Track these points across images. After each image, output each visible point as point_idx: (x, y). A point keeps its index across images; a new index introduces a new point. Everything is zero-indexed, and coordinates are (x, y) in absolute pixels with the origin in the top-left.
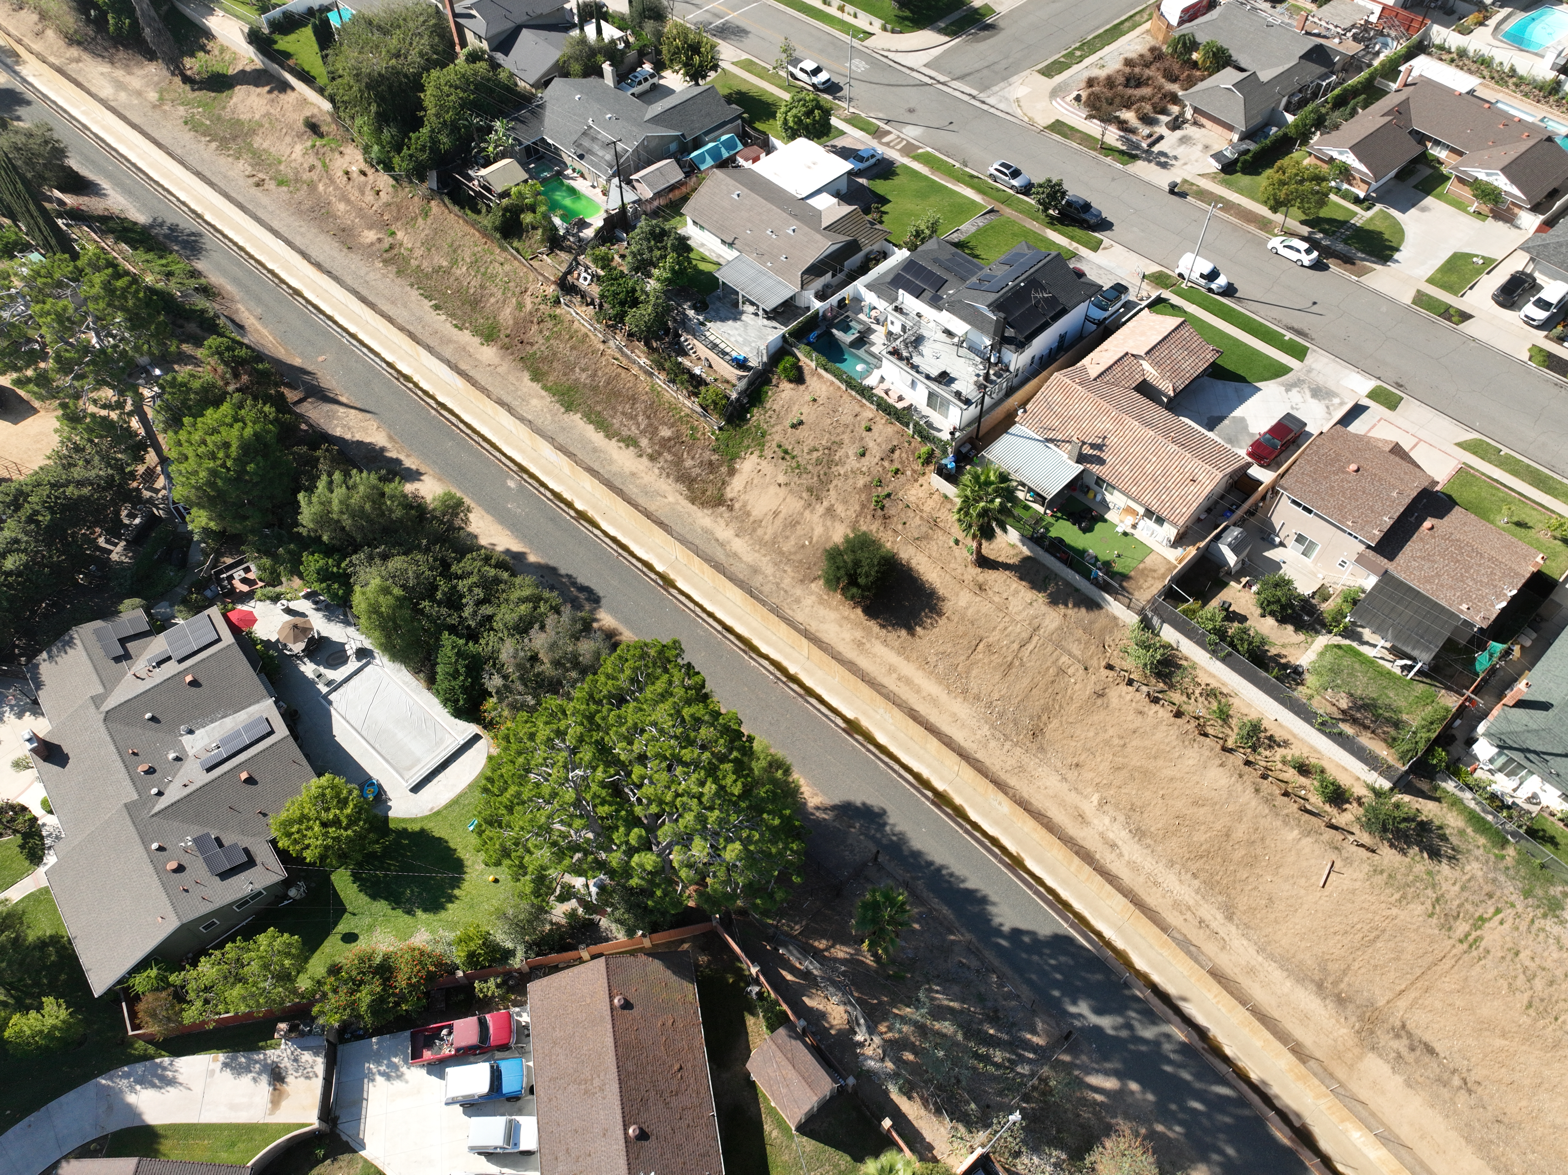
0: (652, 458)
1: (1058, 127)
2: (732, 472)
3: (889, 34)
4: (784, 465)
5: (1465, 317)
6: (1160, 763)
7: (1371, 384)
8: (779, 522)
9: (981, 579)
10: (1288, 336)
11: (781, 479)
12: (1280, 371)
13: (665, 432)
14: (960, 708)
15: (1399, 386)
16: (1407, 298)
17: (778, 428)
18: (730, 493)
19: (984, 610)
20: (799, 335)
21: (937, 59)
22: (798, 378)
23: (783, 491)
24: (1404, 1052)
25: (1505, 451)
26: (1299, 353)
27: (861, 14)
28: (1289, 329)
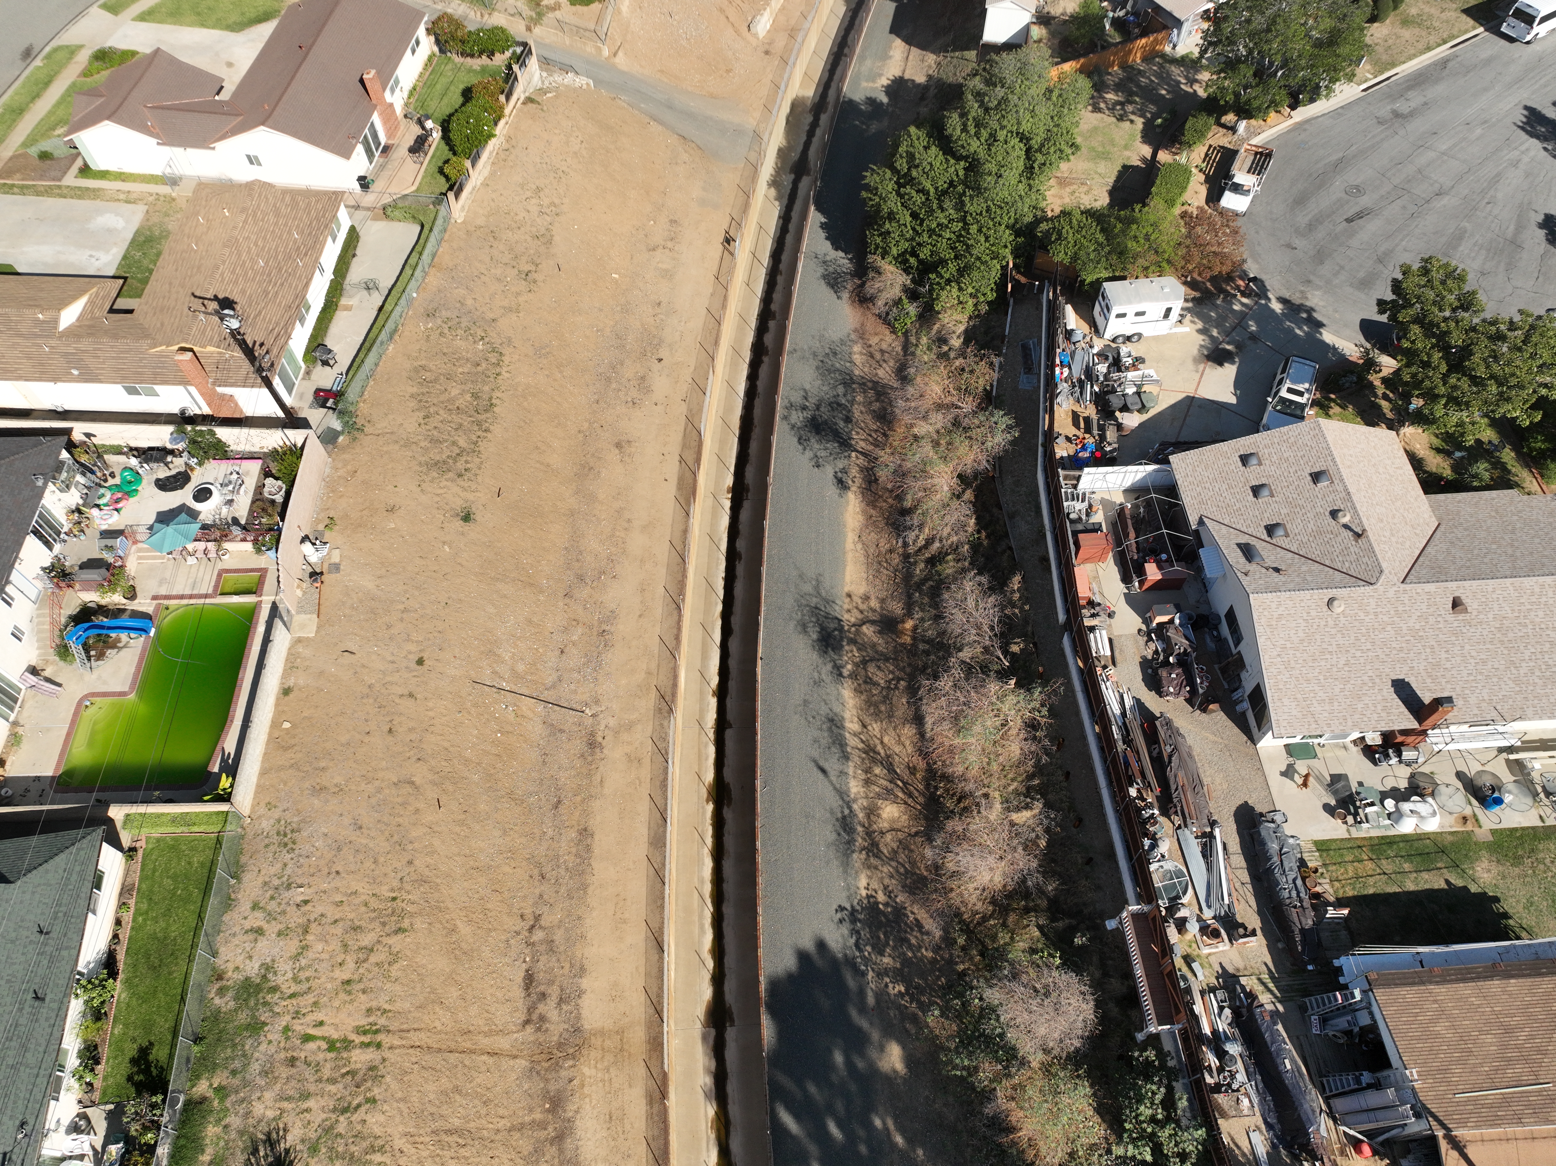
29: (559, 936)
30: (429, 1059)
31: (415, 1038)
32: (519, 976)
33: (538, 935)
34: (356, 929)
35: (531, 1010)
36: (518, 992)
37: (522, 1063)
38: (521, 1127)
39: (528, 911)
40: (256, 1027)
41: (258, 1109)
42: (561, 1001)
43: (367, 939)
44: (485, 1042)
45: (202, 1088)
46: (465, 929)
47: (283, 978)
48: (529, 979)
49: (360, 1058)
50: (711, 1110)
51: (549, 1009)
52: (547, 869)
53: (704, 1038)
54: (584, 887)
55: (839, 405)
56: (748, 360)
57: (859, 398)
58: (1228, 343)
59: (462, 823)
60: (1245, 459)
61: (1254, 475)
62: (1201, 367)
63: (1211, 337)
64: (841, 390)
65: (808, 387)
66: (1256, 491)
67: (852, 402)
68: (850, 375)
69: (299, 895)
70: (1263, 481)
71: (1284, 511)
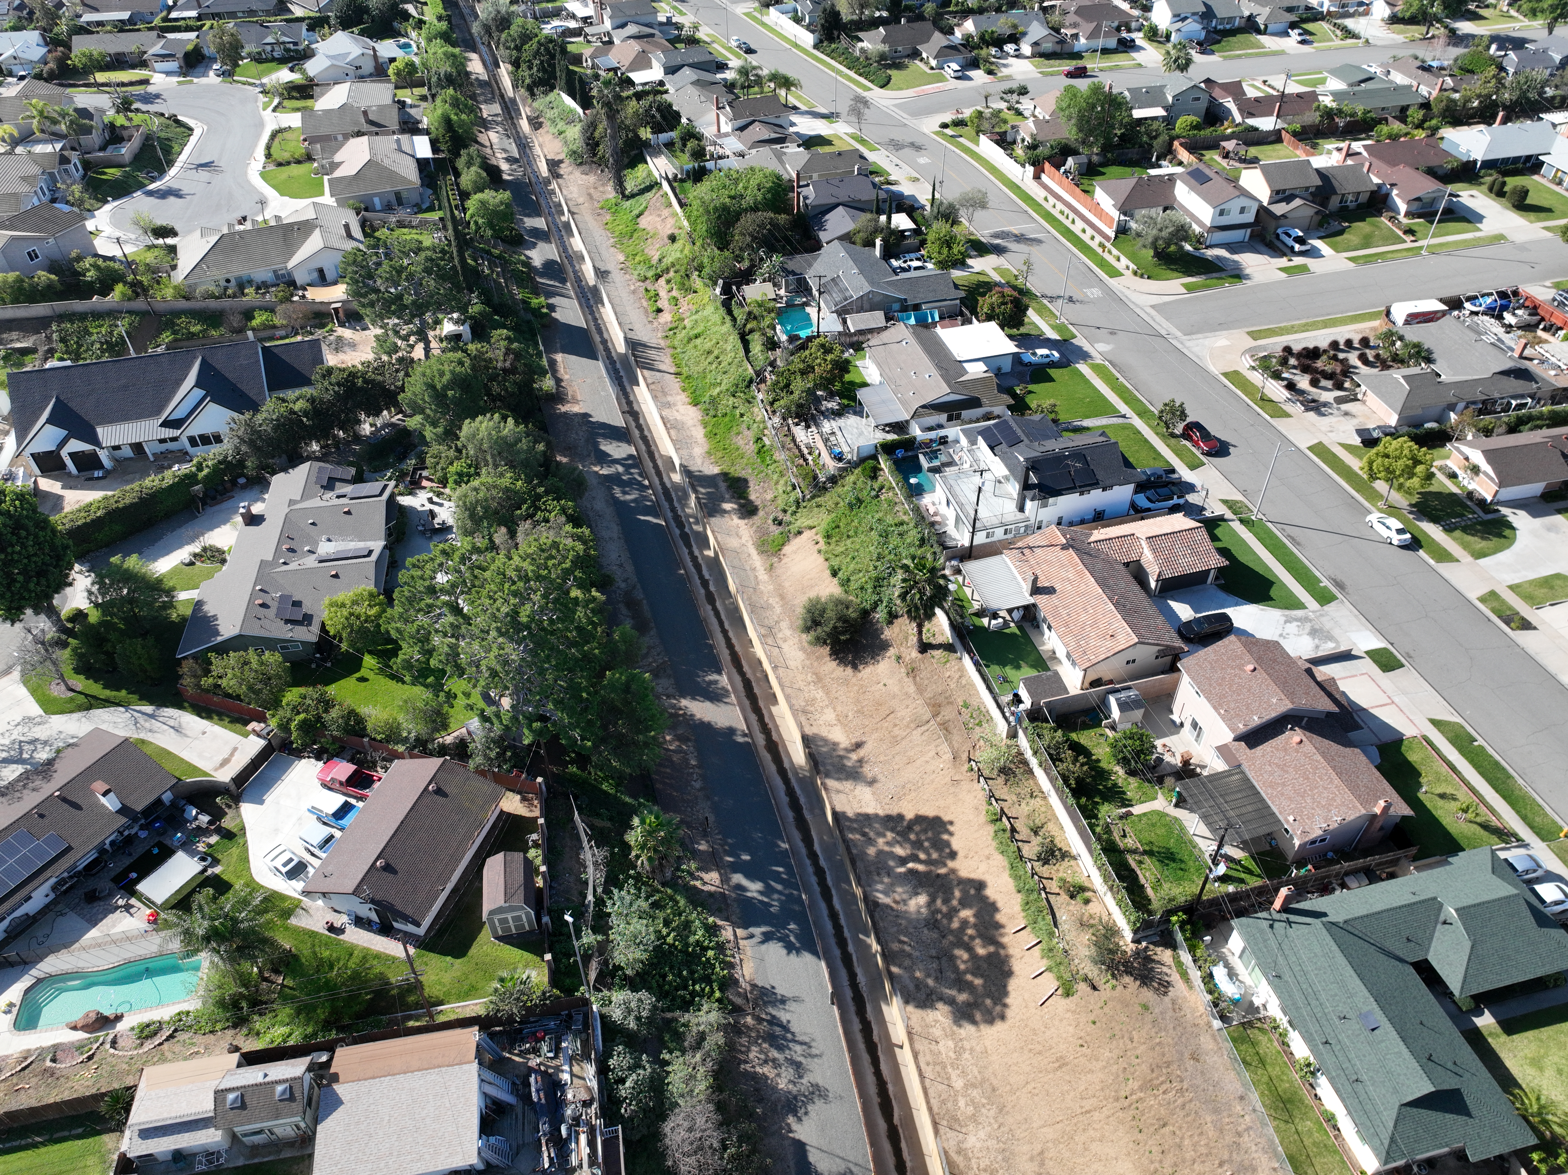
1: (1234, 376)
3: (1137, 278)
5: (1527, 626)
7: (1379, 642)
9: (917, 664)
10: (1325, 583)
12: (1291, 603)
15: (1408, 656)
16: (1475, 592)
18: (785, 550)
19: (907, 689)
20: (888, 448)
21: (1165, 304)
22: (872, 478)
25: (1480, 742)
26: (1324, 598)
27: (1123, 258)
28: (1330, 579)
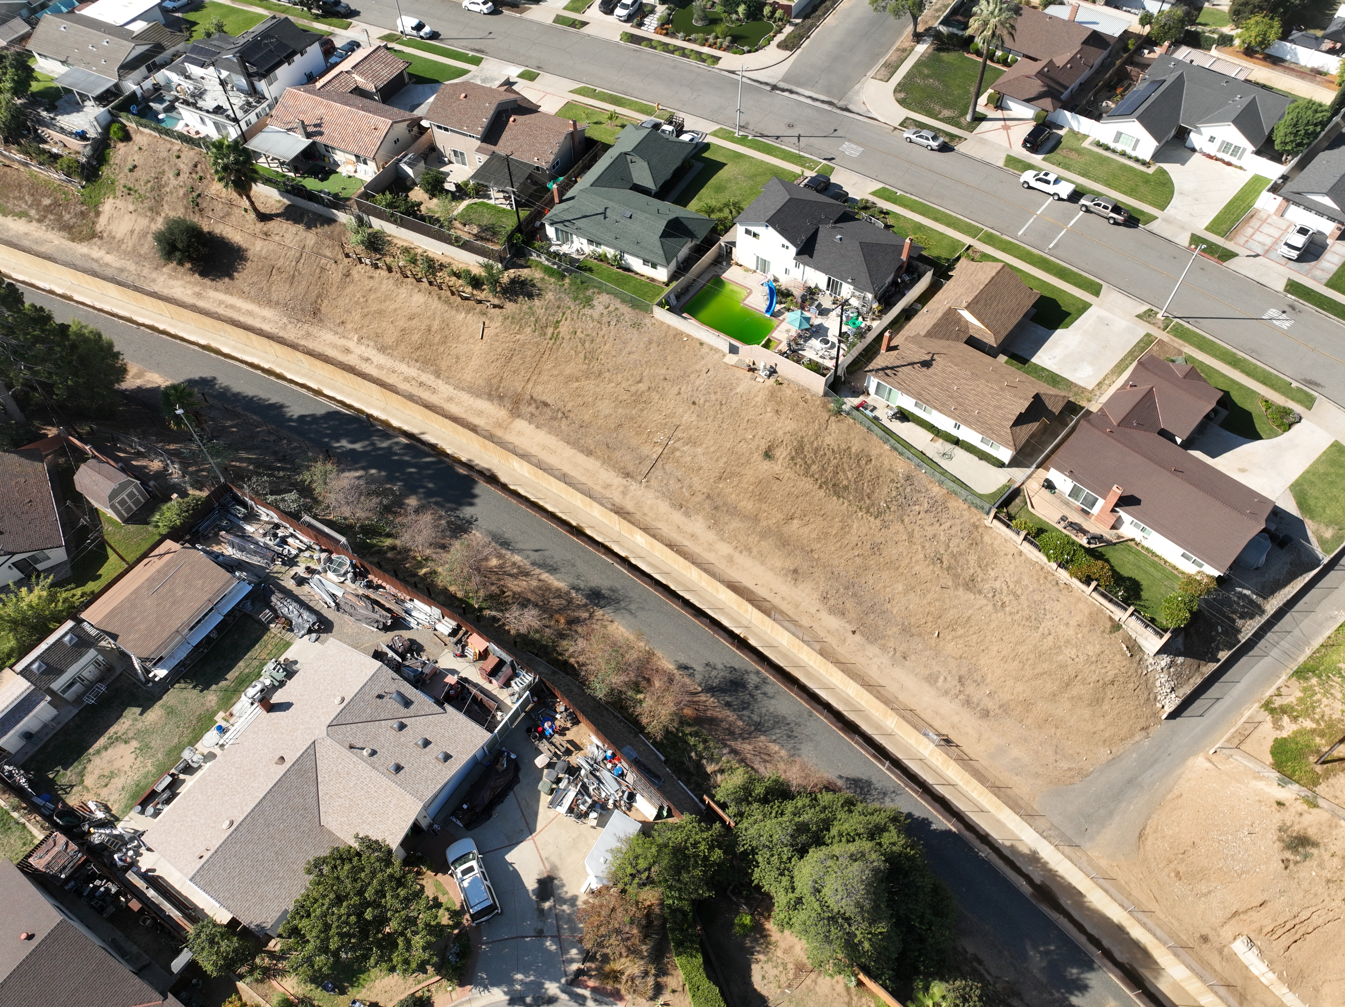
0: (39, 221)
2: (98, 214)
4: (130, 198)
5: (584, 24)
6: (388, 303)
7: (520, 70)
8: (135, 236)
9: (265, 229)
10: (471, 54)
11: (131, 208)
12: (463, 72)
13: (47, 201)
14: (268, 313)
15: (539, 68)
16: (549, 20)
17: (122, 175)
18: (99, 228)
19: (271, 248)
20: (121, 108)
22: (126, 137)
23: (134, 216)
24: (534, 411)
25: (598, 90)
26: (476, 61)
28: (472, 50)
29: (555, 424)
30: (538, 356)
31: (547, 353)
32: (549, 401)
33: (560, 415)
34: (592, 341)
35: (535, 401)
36: (544, 398)
37: (520, 390)
38: (500, 382)
39: (571, 415)
40: (575, 299)
41: (550, 294)
42: (532, 415)
43: (587, 345)
44: (534, 378)
45: (567, 280)
46: (576, 384)
47: (587, 311)
48: (546, 404)
49: (550, 331)
50: (464, 459)
51: (532, 409)
52: (583, 430)
53: (489, 470)
54: (568, 443)
55: (744, 709)
56: (845, 713)
57: (740, 723)
58: (550, 909)
59: (617, 398)
60: (447, 757)
61: (435, 750)
62: (548, 868)
63: (564, 901)
64: (756, 718)
65: (773, 701)
66: (427, 743)
67: (740, 718)
68: (764, 733)
69: (613, 323)
70: (427, 749)
71: (403, 739)
